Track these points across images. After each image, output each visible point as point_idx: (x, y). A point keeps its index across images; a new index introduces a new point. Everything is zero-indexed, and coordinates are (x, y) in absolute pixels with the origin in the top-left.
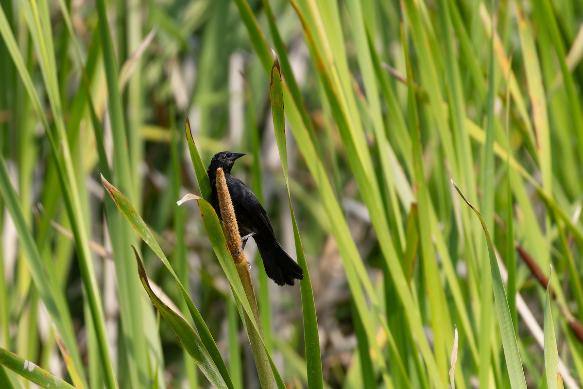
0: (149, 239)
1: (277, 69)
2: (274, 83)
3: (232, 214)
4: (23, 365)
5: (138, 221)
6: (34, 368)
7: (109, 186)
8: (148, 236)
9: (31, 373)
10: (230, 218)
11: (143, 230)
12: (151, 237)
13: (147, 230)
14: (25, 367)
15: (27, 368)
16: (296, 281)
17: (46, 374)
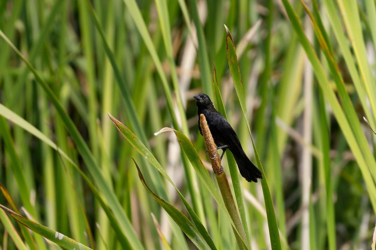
0: (148, 156)
1: (230, 38)
2: (229, 48)
3: (212, 144)
4: (54, 235)
5: (139, 144)
6: (63, 237)
7: (115, 121)
8: (147, 154)
9: (61, 240)
10: (211, 146)
11: (143, 150)
12: (149, 154)
13: (146, 150)
14: (56, 237)
15: (58, 237)
16: (259, 180)
17: (72, 242)
